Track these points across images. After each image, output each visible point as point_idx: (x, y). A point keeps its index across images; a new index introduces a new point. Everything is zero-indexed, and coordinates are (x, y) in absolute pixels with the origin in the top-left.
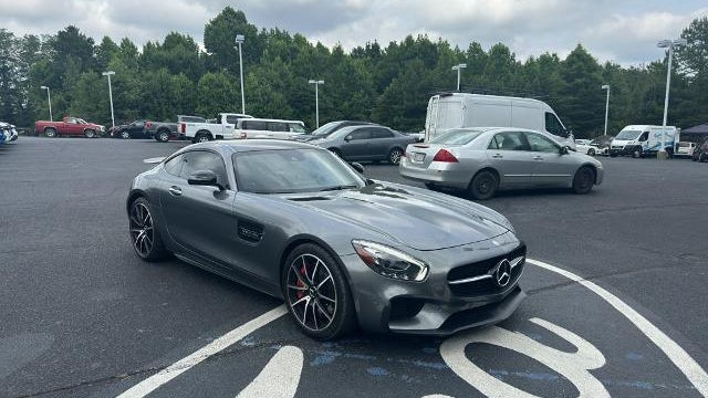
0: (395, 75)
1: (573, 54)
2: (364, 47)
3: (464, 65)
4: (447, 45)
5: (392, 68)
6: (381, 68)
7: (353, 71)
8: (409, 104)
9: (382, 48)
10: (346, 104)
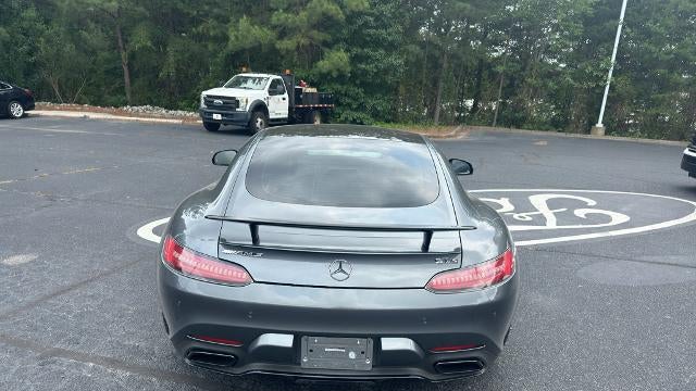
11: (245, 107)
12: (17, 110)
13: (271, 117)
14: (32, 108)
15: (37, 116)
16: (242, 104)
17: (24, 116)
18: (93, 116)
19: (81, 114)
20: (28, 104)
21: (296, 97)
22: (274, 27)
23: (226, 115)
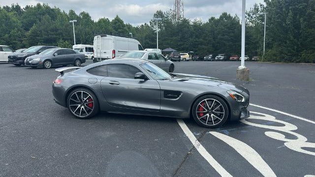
0: (35, 22)
1: (116, 19)
2: (11, 6)
3: (76, 21)
4: (59, 10)
5: (32, 19)
6: (24, 18)
7: (9, 19)
8: (46, 36)
9: (22, 8)
10: (7, 35)
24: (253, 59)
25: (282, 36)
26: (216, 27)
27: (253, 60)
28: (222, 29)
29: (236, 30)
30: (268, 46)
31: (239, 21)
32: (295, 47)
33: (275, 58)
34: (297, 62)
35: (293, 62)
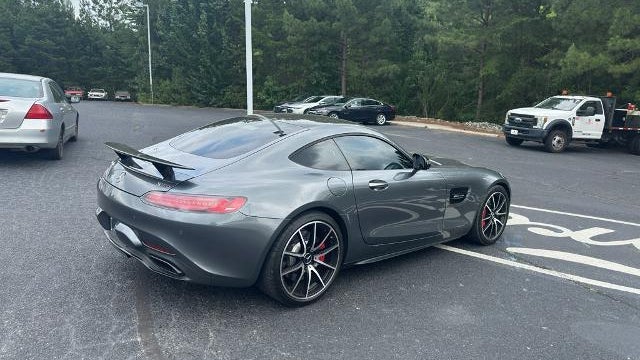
11: (542, 126)
12: (382, 119)
13: (574, 136)
14: (392, 118)
15: (396, 125)
16: (540, 123)
17: (386, 124)
18: (430, 126)
19: (423, 125)
20: (390, 115)
21: (615, 120)
22: (614, 53)
23: (523, 131)
24: (118, 97)
25: (189, 56)
26: (16, 14)
27: (118, 100)
28: (34, 23)
29: (68, 29)
30: (159, 72)
31: (72, 10)
32: (214, 79)
33: (177, 97)
34: (218, 107)
35: (210, 106)
